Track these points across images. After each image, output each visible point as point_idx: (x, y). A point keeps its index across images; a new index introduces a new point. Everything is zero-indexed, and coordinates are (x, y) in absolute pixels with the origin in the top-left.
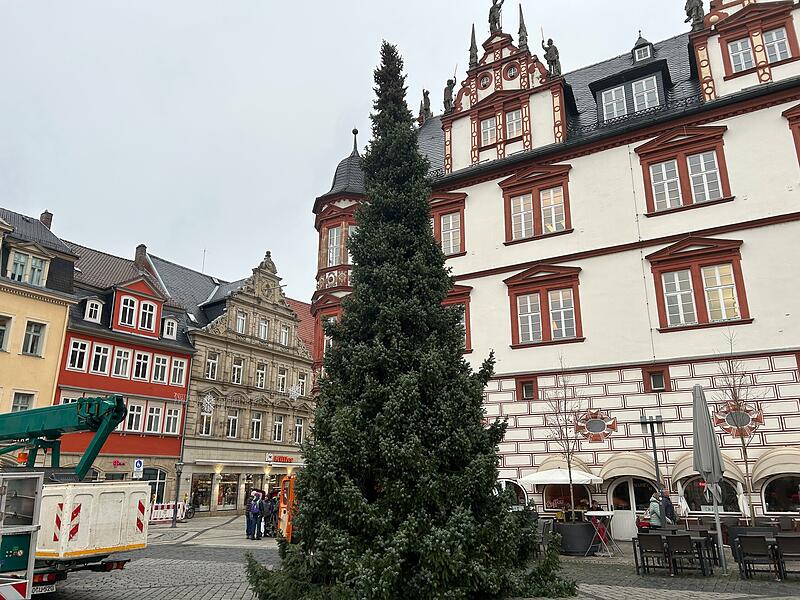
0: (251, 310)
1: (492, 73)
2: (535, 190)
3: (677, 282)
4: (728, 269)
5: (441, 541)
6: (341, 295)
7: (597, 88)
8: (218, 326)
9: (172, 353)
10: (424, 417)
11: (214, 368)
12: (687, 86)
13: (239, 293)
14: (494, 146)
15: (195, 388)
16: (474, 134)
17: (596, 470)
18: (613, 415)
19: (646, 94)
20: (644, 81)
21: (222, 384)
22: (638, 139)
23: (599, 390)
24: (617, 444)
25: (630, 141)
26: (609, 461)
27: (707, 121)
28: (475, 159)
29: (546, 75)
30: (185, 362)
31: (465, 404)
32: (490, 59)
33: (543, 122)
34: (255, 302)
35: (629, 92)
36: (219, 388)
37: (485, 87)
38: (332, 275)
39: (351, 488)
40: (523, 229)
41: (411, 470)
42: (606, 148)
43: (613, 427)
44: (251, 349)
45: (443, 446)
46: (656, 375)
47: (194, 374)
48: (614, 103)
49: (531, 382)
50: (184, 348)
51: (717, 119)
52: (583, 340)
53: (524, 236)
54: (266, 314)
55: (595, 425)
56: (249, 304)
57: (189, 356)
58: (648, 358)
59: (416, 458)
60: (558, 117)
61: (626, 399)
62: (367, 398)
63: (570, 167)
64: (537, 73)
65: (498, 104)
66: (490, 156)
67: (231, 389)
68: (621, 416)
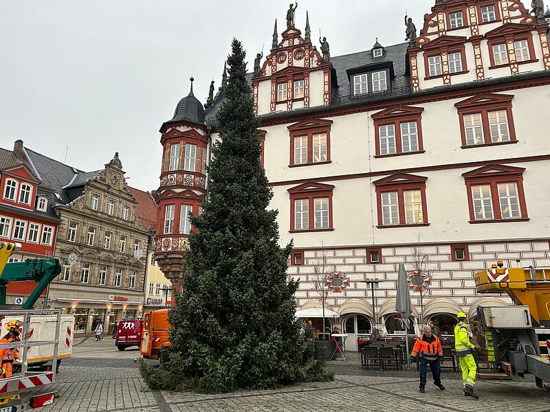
0: (103, 193)
1: (287, 54)
2: (310, 133)
3: (390, 199)
4: (418, 193)
5: (264, 350)
6: (178, 191)
7: (351, 73)
8: (78, 203)
9: (43, 221)
10: (256, 278)
11: (73, 233)
12: (403, 78)
13: (95, 181)
14: (285, 102)
15: (59, 247)
16: (273, 92)
17: (336, 309)
18: (348, 276)
19: (380, 81)
20: (379, 73)
21: (79, 245)
22: (374, 109)
23: (341, 261)
24: (350, 294)
25: (369, 110)
26: (344, 304)
27: (413, 103)
28: (273, 109)
29: (321, 60)
30: (53, 228)
31: (279, 270)
32: (286, 44)
33: (316, 91)
34: (106, 188)
35: (370, 79)
36: (77, 248)
37: (282, 62)
38: (172, 177)
39: (212, 319)
40: (301, 158)
41: (248, 309)
42: (355, 112)
43: (347, 284)
44: (101, 222)
45: (266, 295)
46: (374, 253)
47: (59, 237)
48: (360, 84)
49: (300, 254)
50: (52, 218)
51: (419, 103)
52: (333, 230)
53: (301, 163)
54: (113, 197)
55: (336, 282)
56: (101, 189)
57: (56, 224)
58: (370, 243)
59: (250, 302)
60: (327, 89)
61: (355, 267)
62: (220, 265)
63: (332, 122)
64: (315, 58)
65: (290, 75)
66: (282, 108)
67: (86, 249)
68: (352, 277)
